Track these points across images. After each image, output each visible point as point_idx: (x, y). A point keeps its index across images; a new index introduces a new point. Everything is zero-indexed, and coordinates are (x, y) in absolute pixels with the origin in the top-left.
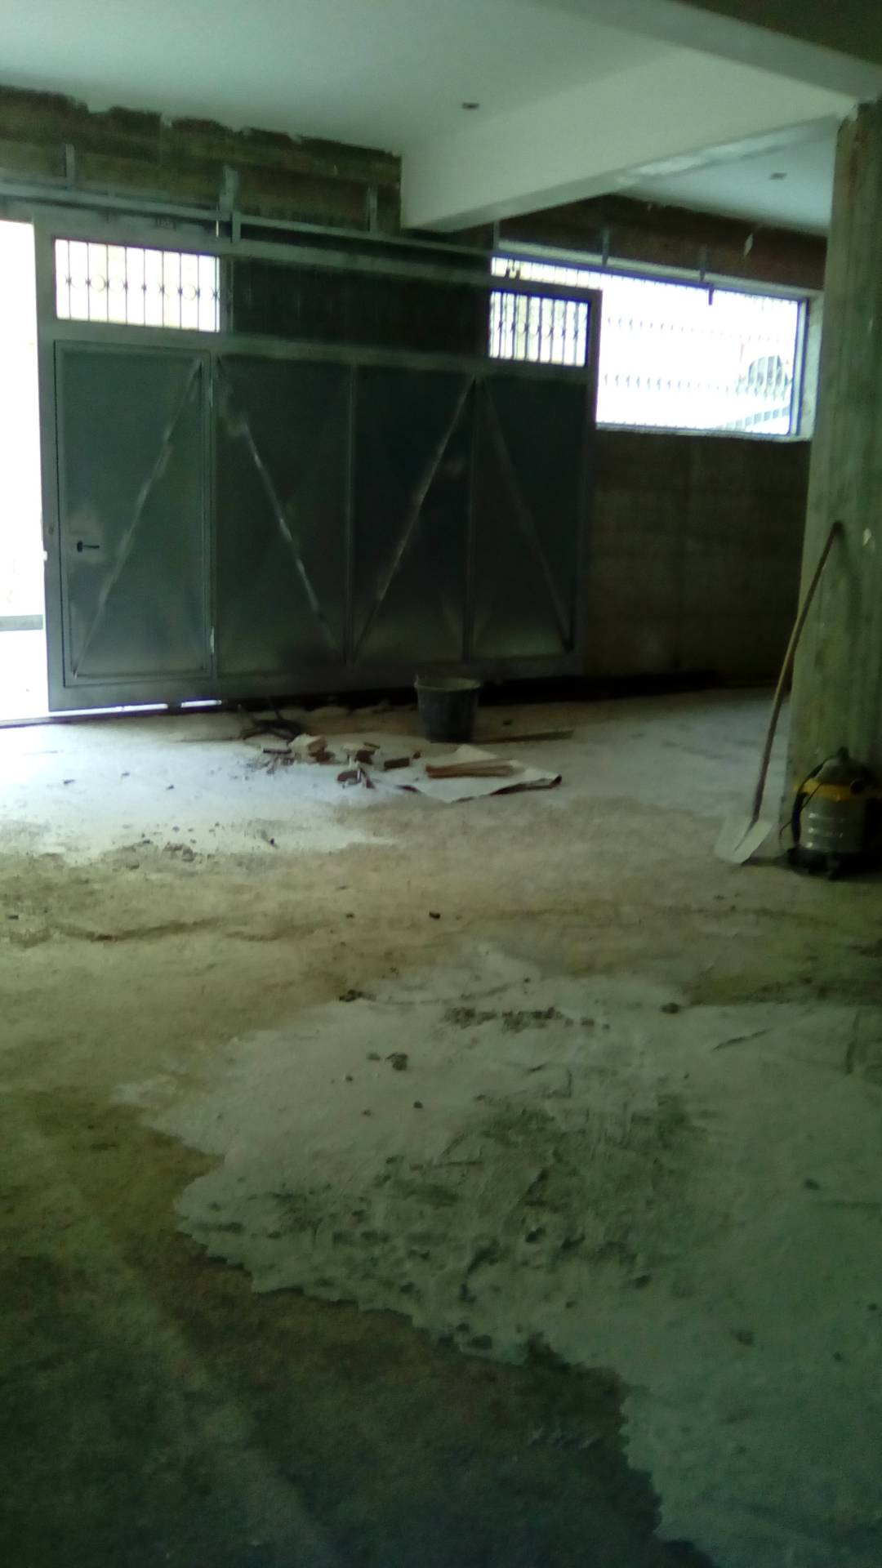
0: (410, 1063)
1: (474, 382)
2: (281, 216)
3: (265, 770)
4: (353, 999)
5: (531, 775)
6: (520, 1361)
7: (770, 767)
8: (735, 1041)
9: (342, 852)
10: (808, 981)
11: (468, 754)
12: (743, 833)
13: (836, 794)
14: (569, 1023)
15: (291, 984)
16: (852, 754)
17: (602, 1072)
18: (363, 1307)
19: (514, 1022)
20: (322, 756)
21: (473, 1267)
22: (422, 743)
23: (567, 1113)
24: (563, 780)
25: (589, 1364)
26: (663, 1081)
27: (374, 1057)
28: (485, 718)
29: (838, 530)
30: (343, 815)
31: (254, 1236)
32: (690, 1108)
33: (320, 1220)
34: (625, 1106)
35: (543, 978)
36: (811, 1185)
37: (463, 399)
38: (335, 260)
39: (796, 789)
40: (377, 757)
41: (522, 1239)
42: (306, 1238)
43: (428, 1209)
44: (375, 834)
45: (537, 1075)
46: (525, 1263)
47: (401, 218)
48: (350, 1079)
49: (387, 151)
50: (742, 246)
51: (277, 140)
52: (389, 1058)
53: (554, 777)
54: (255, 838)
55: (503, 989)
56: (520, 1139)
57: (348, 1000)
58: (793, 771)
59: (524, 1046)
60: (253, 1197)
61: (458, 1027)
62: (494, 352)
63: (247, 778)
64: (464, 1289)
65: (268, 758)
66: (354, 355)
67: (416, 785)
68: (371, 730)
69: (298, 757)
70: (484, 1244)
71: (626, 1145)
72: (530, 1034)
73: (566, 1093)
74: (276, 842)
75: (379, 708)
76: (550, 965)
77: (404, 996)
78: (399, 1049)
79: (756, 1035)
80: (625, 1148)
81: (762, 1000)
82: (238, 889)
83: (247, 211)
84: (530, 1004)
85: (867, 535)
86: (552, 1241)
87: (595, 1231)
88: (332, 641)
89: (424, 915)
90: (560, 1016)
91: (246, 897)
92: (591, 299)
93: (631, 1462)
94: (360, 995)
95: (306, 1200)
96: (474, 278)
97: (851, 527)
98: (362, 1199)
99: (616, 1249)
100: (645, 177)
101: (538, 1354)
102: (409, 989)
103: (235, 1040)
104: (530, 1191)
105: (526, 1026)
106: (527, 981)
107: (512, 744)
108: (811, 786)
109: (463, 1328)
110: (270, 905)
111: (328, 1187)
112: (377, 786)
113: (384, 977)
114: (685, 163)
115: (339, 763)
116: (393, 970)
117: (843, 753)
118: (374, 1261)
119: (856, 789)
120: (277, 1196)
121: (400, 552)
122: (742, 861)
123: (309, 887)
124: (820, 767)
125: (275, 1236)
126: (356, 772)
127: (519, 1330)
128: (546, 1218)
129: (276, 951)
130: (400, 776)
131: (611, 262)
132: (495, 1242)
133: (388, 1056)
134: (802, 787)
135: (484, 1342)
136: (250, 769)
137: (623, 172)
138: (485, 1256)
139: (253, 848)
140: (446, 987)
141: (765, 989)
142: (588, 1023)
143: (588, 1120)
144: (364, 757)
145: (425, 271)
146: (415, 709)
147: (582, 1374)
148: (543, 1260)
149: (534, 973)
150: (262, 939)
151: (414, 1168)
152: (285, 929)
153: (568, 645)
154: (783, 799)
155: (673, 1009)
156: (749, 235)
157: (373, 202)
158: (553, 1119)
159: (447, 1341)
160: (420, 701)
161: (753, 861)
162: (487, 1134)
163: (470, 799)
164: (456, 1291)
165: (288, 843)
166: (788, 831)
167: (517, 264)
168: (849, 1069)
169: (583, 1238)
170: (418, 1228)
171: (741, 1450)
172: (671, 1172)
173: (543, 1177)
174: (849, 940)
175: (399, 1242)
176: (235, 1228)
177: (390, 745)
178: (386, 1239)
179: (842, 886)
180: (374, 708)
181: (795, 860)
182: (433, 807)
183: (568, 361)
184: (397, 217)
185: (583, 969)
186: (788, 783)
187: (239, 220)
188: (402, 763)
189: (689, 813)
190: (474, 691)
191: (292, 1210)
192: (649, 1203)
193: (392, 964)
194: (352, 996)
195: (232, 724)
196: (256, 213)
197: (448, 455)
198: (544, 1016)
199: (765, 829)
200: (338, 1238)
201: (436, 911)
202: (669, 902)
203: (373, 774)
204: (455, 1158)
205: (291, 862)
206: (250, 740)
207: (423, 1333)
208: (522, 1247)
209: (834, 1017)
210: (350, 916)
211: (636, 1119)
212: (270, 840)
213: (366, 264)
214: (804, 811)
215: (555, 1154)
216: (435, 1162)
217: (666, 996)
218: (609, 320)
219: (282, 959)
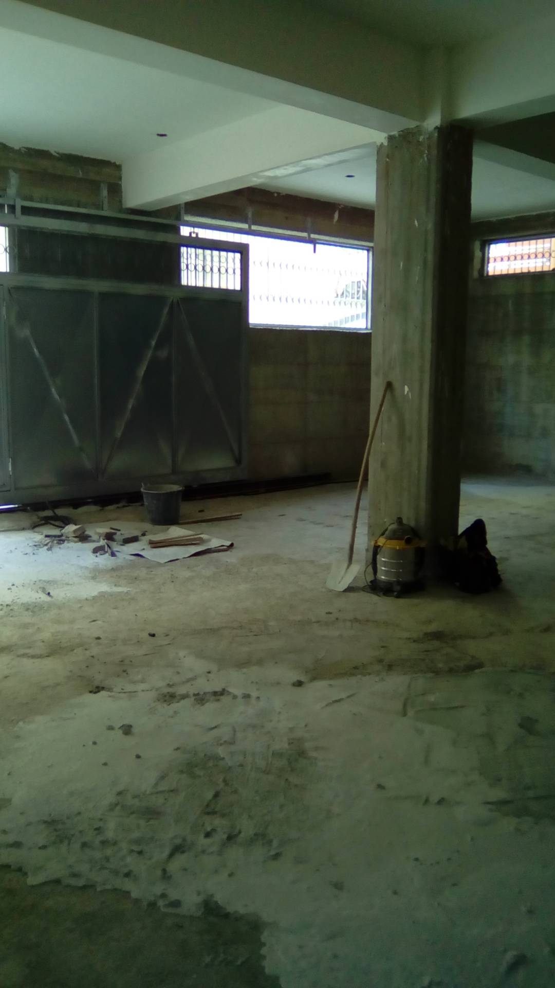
0: (135, 730)
1: (172, 301)
2: (47, 201)
3: (46, 548)
4: (99, 691)
5: (215, 543)
6: (199, 914)
7: (357, 531)
8: (336, 701)
9: (94, 598)
10: (380, 661)
11: (176, 532)
12: (343, 572)
13: (397, 545)
14: (235, 697)
15: (58, 684)
16: (405, 521)
17: (254, 727)
18: (99, 889)
19: (201, 699)
20: (83, 538)
21: (171, 855)
22: (147, 526)
23: (232, 754)
24: (235, 545)
25: (242, 911)
26: (291, 730)
27: (111, 728)
28: (186, 508)
29: (389, 386)
30: (96, 574)
31: (30, 849)
32: (308, 745)
33: (73, 835)
34: (269, 747)
35: (219, 670)
36: (380, 787)
37: (166, 311)
38: (82, 228)
39: (373, 543)
40: (118, 537)
41: (202, 835)
42: (64, 848)
43: (142, 823)
44: (115, 585)
45: (215, 731)
46: (203, 852)
47: (123, 201)
48: (95, 743)
49: (113, 161)
50: (332, 217)
51: (43, 154)
52: (120, 728)
53: (228, 543)
54: (37, 592)
55: (194, 678)
56: (201, 773)
57: (95, 693)
58: (371, 534)
59: (207, 714)
60: (29, 824)
61: (165, 705)
62: (184, 282)
63: (34, 554)
64: (164, 871)
65: (48, 540)
66: (97, 286)
67: (141, 553)
68: (115, 519)
69: (67, 539)
70: (178, 841)
71: (267, 772)
72: (210, 706)
73: (232, 742)
74: (51, 594)
75: (120, 505)
76: (223, 662)
77: (129, 687)
78: (127, 722)
79: (348, 697)
80: (268, 774)
81: (353, 675)
82: (26, 626)
83: (25, 198)
84: (210, 688)
85: (406, 389)
86: (220, 836)
87: (247, 828)
88: (88, 464)
89: (145, 635)
90: (229, 693)
91: (30, 631)
92: (242, 250)
93: (267, 971)
94: (103, 688)
95: (64, 823)
96: (169, 238)
97: (396, 385)
98: (101, 820)
99: (261, 837)
100: (269, 177)
101: (211, 908)
102: (134, 682)
103: (21, 723)
104: (208, 806)
105: (208, 701)
106: (209, 672)
107: (204, 524)
108: (381, 541)
109: (163, 896)
110: (46, 635)
111: (79, 813)
112: (117, 554)
113: (118, 676)
114: (291, 170)
115: (94, 541)
116: (124, 671)
117: (400, 520)
118: (107, 859)
119: (408, 541)
120: (45, 822)
121: (130, 406)
122: (342, 590)
123: (72, 622)
124: (386, 530)
125: (44, 847)
126: (104, 546)
127: (199, 893)
128: (217, 822)
129: (49, 664)
130: (133, 548)
131: (254, 227)
132: (184, 840)
133: (119, 726)
134: (376, 542)
135: (176, 904)
136: (36, 548)
137: (255, 175)
138: (178, 849)
139: (36, 599)
140: (158, 680)
141: (356, 668)
142: (247, 696)
143: (245, 758)
144: (109, 537)
145: (140, 234)
146: (142, 505)
147: (238, 918)
148: (214, 849)
149: (214, 667)
150: (40, 657)
151: (135, 797)
152: (55, 650)
153: (238, 461)
154: (367, 550)
155: (299, 684)
156: (336, 211)
157: (105, 193)
158: (223, 759)
159: (152, 905)
160: (145, 500)
161: (350, 589)
162: (182, 772)
163: (177, 560)
164: (159, 873)
165: (59, 594)
166: (370, 569)
167: (196, 230)
168: (405, 714)
169: (240, 832)
170: (136, 835)
171: (335, 956)
172: (296, 786)
173: (216, 795)
174: (406, 635)
175: (124, 845)
176: (17, 845)
177: (127, 529)
178: (115, 843)
179: (402, 601)
180: (116, 506)
181: (375, 587)
182: (153, 566)
183: (231, 287)
184: (120, 202)
185: (243, 664)
186: (369, 540)
187: (19, 203)
188: (134, 539)
189: (312, 562)
190: (179, 492)
191: (56, 830)
192: (282, 806)
193: (124, 668)
194: (97, 690)
195: (25, 519)
196: (31, 199)
197: (159, 345)
198: (219, 694)
199: (356, 569)
200: (84, 845)
201: (153, 632)
202: (299, 618)
203: (116, 547)
204: (160, 789)
205: (60, 606)
206: (37, 529)
207: (137, 901)
208: (202, 841)
209: (397, 682)
210: (98, 638)
211: (276, 754)
212: (47, 593)
213: (101, 230)
214: (378, 556)
215: (225, 781)
216: (148, 792)
217: (294, 676)
218: (254, 263)
219: (54, 668)
